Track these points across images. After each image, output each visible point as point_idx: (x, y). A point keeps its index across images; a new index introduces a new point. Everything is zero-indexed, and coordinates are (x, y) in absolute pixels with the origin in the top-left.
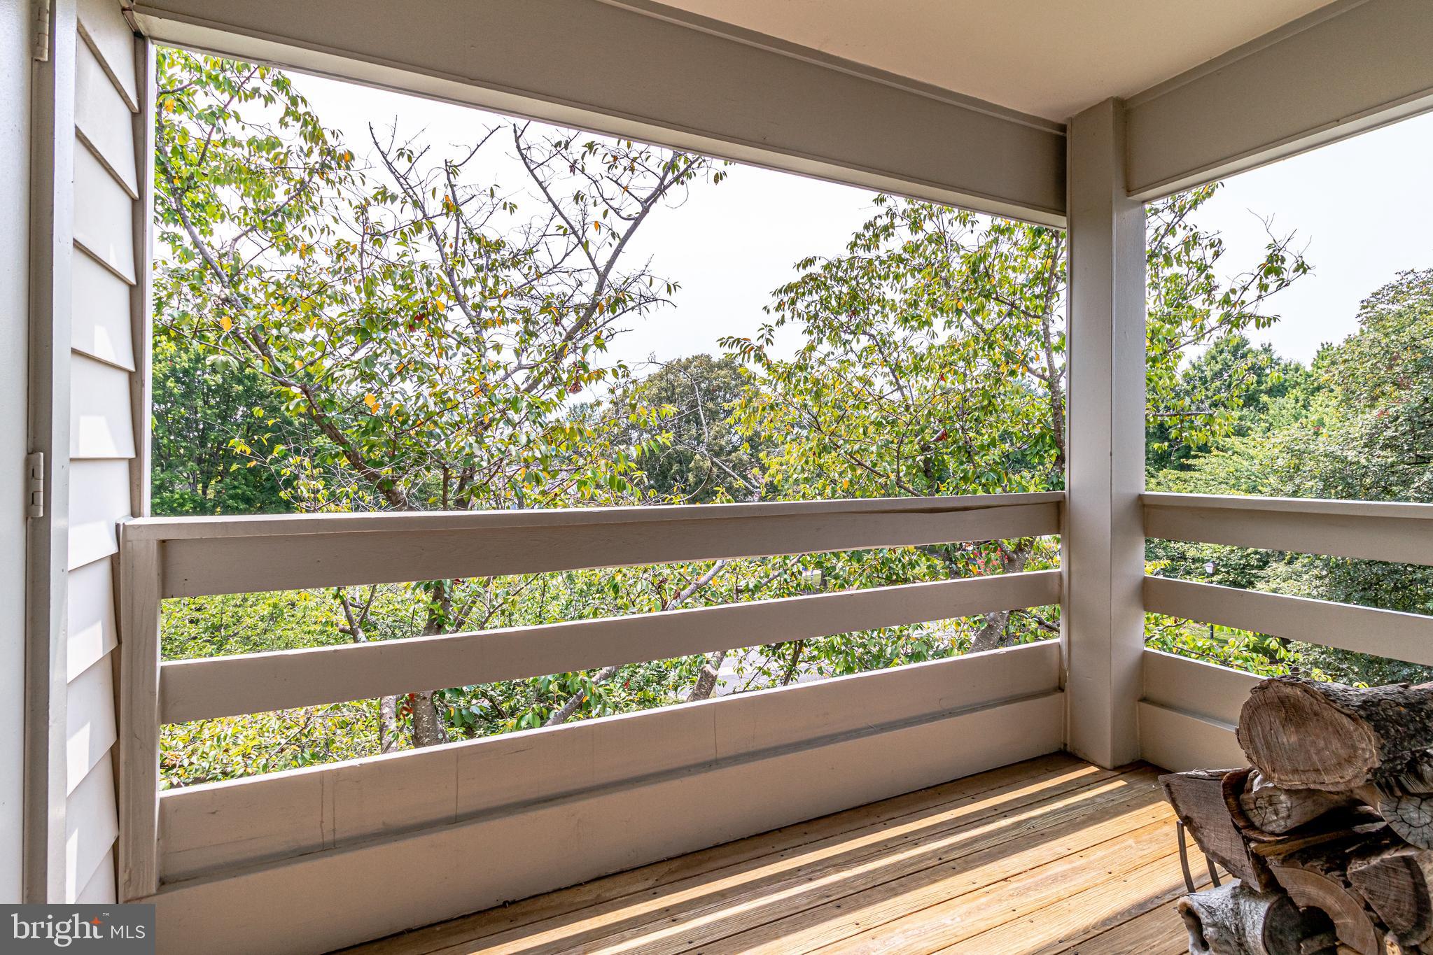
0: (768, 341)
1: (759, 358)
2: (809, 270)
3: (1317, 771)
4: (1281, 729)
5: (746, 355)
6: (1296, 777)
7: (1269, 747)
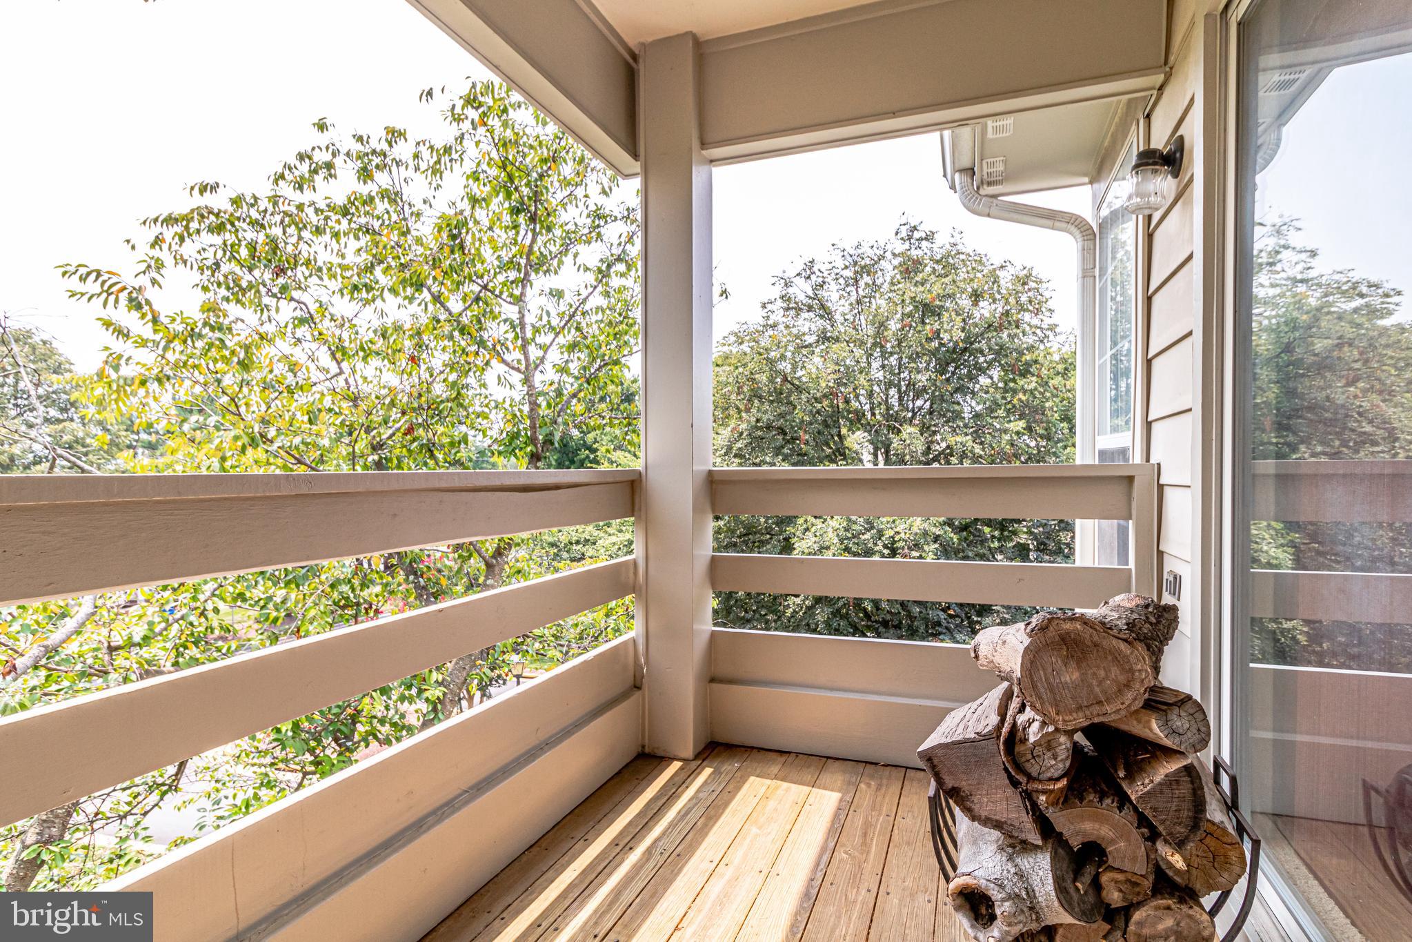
0: (154, 282)
1: (135, 304)
2: (209, 200)
3: (1100, 703)
4: (1064, 668)
5: (112, 298)
6: (1081, 714)
7: (1052, 691)
